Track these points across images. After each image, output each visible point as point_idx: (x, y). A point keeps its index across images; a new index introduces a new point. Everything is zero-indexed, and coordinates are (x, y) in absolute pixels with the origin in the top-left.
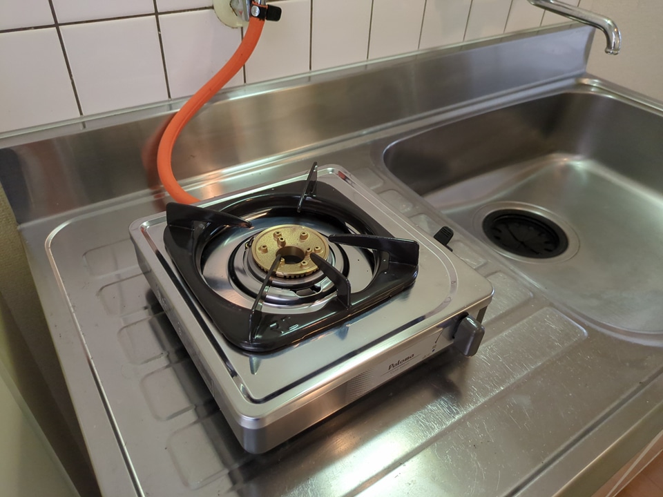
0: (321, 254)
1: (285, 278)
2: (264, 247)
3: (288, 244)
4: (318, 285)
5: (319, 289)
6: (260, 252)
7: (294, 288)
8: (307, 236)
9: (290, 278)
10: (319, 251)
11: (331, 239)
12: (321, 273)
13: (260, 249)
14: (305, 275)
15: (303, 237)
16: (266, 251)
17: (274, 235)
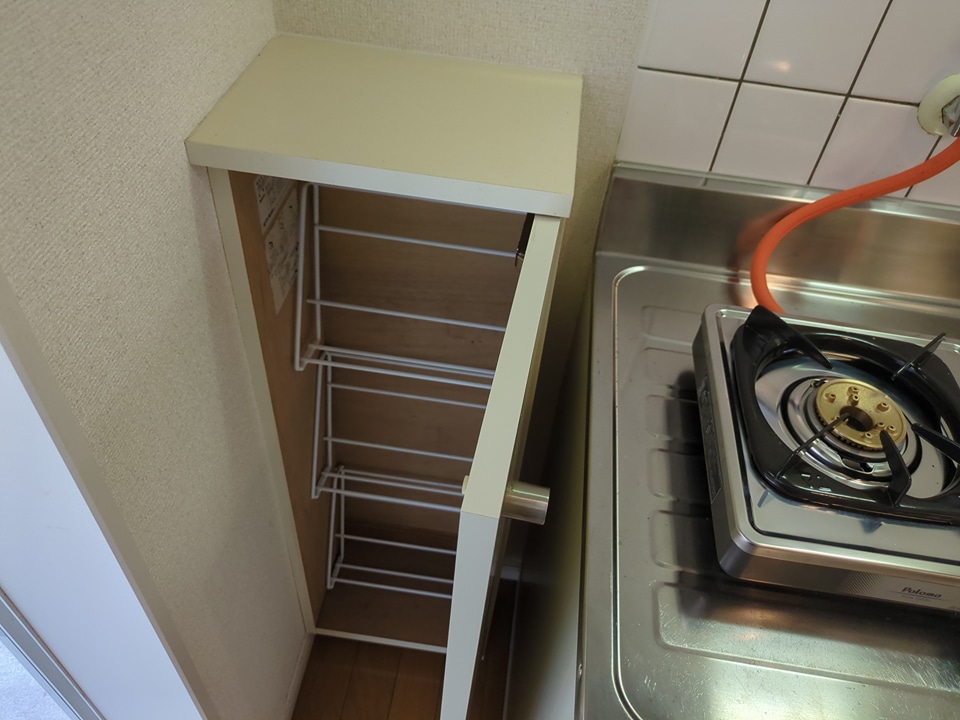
0: (893, 436)
1: (839, 438)
2: (833, 395)
3: (860, 406)
4: (871, 465)
5: (870, 470)
6: (825, 398)
7: (842, 454)
8: (887, 409)
9: (844, 441)
10: (893, 432)
11: (914, 428)
12: (883, 456)
13: (827, 395)
14: (863, 448)
15: (881, 408)
16: (832, 401)
17: (850, 389)
